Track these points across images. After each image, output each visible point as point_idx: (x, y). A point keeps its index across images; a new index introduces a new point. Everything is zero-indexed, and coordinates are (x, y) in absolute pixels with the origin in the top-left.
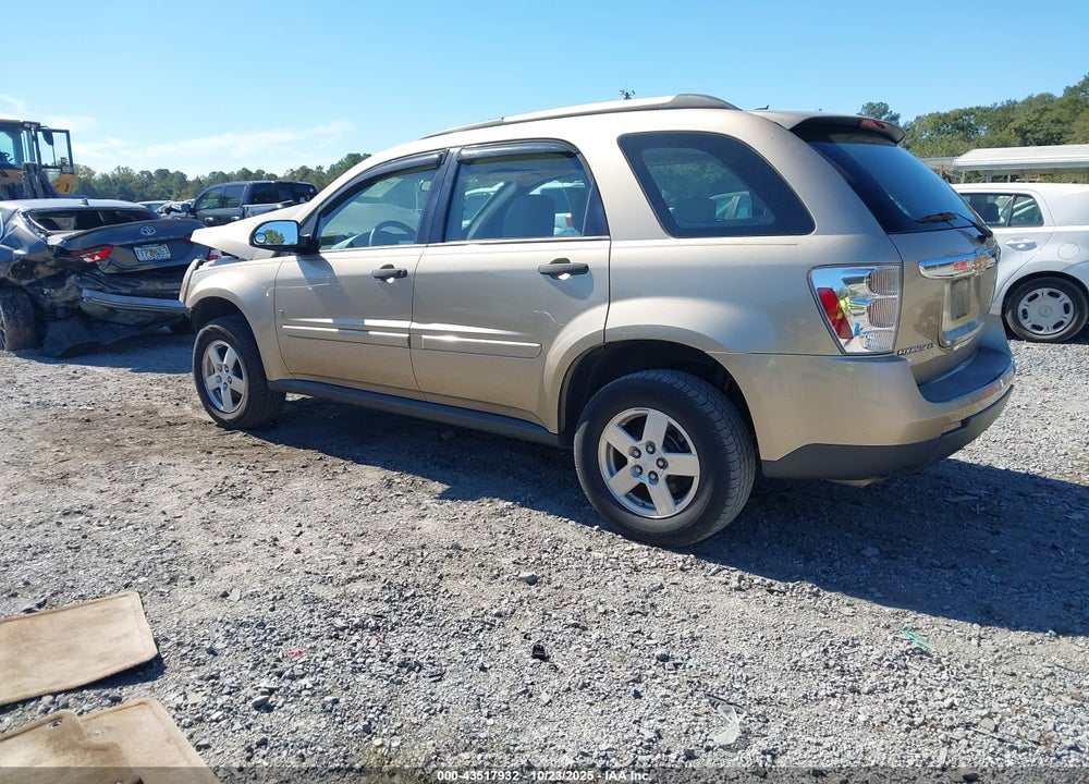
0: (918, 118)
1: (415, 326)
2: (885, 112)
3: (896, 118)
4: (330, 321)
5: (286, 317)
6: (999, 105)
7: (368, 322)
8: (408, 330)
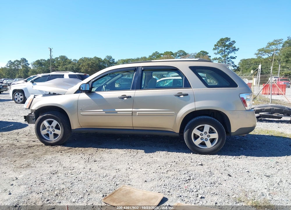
0: (119, 60)
1: (134, 110)
2: (111, 58)
3: (114, 60)
4: (102, 110)
5: (82, 110)
6: (136, 58)
7: (116, 110)
8: (132, 111)
